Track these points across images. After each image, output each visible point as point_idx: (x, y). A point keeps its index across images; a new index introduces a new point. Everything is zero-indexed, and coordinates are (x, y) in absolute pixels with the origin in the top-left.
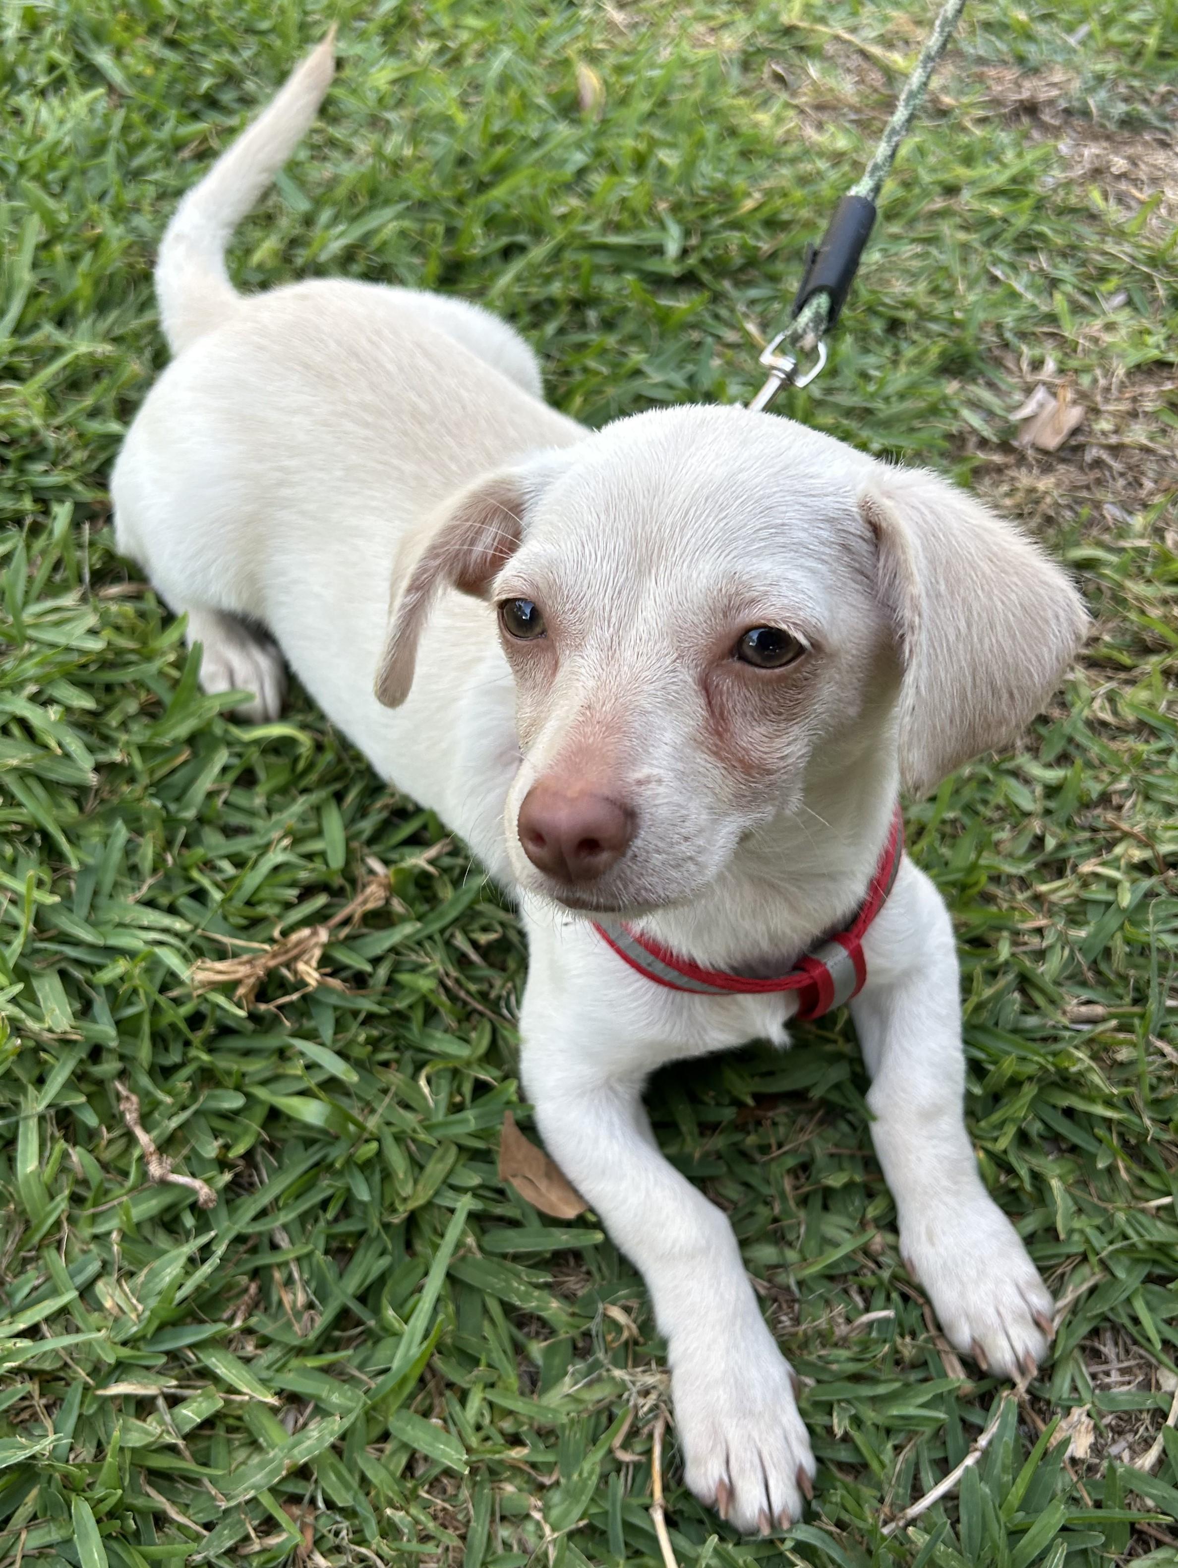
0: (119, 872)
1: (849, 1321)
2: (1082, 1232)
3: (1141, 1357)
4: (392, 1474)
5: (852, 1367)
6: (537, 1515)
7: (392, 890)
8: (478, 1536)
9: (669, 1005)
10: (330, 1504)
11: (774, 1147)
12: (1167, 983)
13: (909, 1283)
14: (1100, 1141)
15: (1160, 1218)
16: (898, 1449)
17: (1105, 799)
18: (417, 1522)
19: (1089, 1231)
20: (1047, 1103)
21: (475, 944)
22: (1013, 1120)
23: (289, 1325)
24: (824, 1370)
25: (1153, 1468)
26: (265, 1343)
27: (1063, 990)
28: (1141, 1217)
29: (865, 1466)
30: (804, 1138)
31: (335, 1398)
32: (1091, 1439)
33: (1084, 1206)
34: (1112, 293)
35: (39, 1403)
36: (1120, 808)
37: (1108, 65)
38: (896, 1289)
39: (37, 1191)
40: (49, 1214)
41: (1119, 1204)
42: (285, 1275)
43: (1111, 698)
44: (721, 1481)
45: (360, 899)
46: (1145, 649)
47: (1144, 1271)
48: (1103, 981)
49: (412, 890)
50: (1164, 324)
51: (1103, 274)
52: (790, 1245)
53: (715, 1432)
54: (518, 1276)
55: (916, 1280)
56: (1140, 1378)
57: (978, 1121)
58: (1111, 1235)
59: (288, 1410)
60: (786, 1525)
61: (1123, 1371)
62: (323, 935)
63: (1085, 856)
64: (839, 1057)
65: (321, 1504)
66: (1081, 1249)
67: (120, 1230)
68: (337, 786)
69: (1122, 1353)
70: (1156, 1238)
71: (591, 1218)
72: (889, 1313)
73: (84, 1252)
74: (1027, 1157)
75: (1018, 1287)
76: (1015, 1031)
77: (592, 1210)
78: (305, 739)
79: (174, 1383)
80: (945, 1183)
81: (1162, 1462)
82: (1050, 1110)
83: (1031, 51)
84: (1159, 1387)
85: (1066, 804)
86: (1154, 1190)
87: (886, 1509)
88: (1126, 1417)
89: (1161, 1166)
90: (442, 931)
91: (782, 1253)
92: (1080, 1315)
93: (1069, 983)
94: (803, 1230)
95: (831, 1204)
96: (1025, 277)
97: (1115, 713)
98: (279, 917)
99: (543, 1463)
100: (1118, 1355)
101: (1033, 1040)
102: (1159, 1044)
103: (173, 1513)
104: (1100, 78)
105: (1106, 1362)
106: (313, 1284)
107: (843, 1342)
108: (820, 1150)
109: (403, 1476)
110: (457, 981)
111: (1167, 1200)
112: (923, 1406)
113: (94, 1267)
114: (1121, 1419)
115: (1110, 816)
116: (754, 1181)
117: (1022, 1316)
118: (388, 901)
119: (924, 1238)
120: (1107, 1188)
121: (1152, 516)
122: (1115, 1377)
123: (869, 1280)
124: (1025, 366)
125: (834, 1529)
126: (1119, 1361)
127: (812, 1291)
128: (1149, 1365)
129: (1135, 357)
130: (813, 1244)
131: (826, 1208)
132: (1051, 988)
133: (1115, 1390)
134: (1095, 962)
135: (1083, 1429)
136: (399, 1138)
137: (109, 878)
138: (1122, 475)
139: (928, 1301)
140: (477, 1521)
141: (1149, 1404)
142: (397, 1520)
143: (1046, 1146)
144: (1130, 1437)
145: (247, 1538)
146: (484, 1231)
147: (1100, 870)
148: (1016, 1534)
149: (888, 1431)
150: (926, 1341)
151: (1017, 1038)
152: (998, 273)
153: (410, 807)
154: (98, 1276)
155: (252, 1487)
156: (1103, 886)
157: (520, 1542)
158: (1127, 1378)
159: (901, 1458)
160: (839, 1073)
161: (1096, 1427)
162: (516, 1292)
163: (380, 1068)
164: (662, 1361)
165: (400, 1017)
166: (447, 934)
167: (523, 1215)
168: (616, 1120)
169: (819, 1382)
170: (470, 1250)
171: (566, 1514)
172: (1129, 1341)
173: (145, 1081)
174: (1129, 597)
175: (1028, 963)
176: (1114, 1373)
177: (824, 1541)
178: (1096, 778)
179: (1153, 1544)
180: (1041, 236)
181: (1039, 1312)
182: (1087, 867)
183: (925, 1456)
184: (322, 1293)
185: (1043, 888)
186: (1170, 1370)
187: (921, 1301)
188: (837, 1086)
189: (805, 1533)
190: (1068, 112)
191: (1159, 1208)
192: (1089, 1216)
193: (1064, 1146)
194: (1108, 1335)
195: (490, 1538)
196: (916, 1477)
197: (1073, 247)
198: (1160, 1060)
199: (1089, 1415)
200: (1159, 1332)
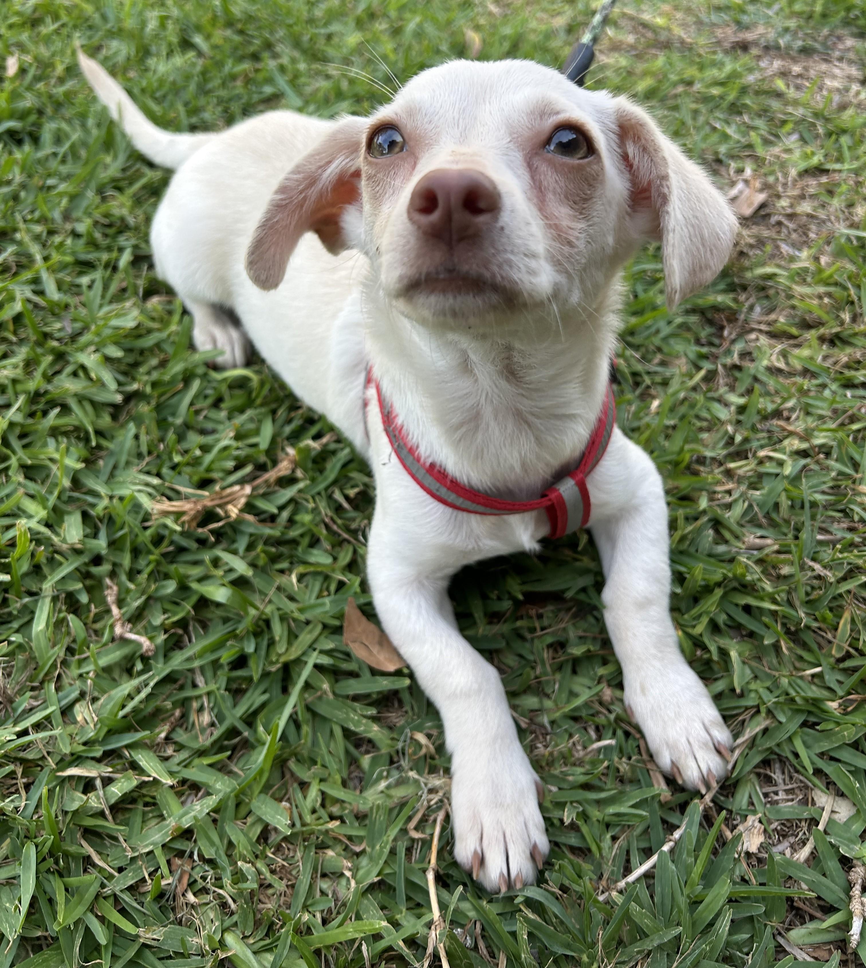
0: (129, 454)
1: (585, 748)
2: (756, 691)
3: (801, 781)
4: (249, 840)
5: (583, 779)
6: (348, 874)
7: (296, 464)
8: (302, 886)
9: (453, 520)
10: (201, 857)
11: (538, 629)
12: (817, 524)
13: (630, 724)
14: (767, 627)
15: (814, 684)
16: (614, 839)
17: (777, 414)
18: (259, 873)
19: (761, 690)
20: (731, 603)
21: (347, 498)
22: (707, 613)
23: (197, 737)
24: (564, 780)
25: (807, 861)
26: (180, 748)
27: (744, 530)
28: (799, 681)
29: (589, 850)
30: (562, 625)
31: (218, 786)
32: (761, 839)
33: (759, 674)
34: (789, 134)
35: (21, 781)
36: (788, 419)
37: (792, 24)
38: (621, 728)
39: (43, 642)
40: (50, 658)
41: (784, 673)
42: (199, 704)
43: (784, 354)
44: (475, 852)
45: (276, 469)
46: (806, 325)
47: (801, 719)
48: (773, 524)
49: (310, 465)
50: (822, 147)
51: (784, 122)
52: (548, 696)
53: (475, 817)
54: (355, 711)
55: (634, 721)
56: (801, 797)
57: (683, 614)
58: (777, 693)
59: (189, 795)
60: (519, 886)
61: (787, 792)
62: (248, 490)
63: (762, 447)
64: (586, 571)
65: (196, 857)
66: (756, 703)
67: (95, 671)
68: (274, 406)
69: (787, 779)
70: (810, 694)
71: (406, 671)
72: (613, 742)
73: (71, 685)
74: (717, 639)
75: (704, 725)
76: (710, 555)
77: (408, 667)
78: (255, 378)
79: (110, 769)
80: (653, 651)
81: (813, 855)
82: (733, 608)
83: (745, 19)
84: (813, 803)
85: (752, 418)
86: (809, 663)
87: (604, 882)
88: (788, 825)
89: (815, 647)
90: (326, 489)
91: (541, 702)
92: (754, 749)
93: (749, 525)
94: (557, 686)
95: (578, 669)
96: (734, 127)
97: (787, 364)
98: (223, 479)
99: (357, 837)
100: (784, 780)
101: (723, 561)
102: (811, 564)
103: (96, 859)
104: (787, 30)
105: (776, 785)
106: (216, 710)
107: (580, 763)
108: (572, 634)
109: (258, 841)
110: (332, 519)
111: (818, 670)
112: (633, 806)
113: (75, 694)
114: (783, 824)
115: (782, 423)
116: (525, 653)
117: (706, 744)
118: (293, 471)
119: (638, 691)
120: (775, 661)
121: (813, 251)
122: (782, 795)
123: (601, 720)
124: (732, 172)
125: (557, 891)
126: (785, 784)
127: (560, 727)
128: (807, 787)
129: (803, 165)
130: (564, 696)
131: (574, 672)
132: (735, 527)
133: (782, 805)
134: (768, 513)
135: (756, 831)
136: (283, 618)
137: (123, 459)
138: (795, 231)
139: (643, 736)
140: (304, 875)
141: (806, 815)
142: (244, 869)
143: (732, 633)
144: (792, 840)
145: (143, 880)
146: (337, 681)
147: (772, 454)
148: (695, 903)
149: (608, 826)
150: (638, 761)
151: (712, 560)
152: (718, 126)
153: (316, 417)
154: (76, 701)
155: (152, 844)
156: (774, 464)
157: (334, 893)
158: (790, 797)
159: (616, 846)
160: (587, 581)
161: (765, 831)
162: (352, 720)
163: (277, 574)
164: (447, 771)
165: (294, 542)
166: (330, 491)
167: (360, 668)
168: (423, 604)
169: (560, 789)
170: (325, 693)
171: (368, 873)
172: (792, 770)
173: (124, 578)
174: (796, 294)
175: (719, 511)
176: (780, 793)
177: (547, 899)
178: (773, 402)
179: (807, 918)
180: (745, 106)
181: (719, 743)
182: (762, 453)
183: (635, 845)
184: (220, 717)
185: (732, 465)
186: (822, 791)
187: (638, 736)
188: (584, 590)
189: (534, 893)
190: (767, 48)
191: (813, 676)
192: (762, 681)
193: (744, 633)
194: (777, 765)
195: (311, 886)
196: (628, 861)
197: (766, 111)
198: (810, 574)
199: (760, 822)
200: (813, 763)
